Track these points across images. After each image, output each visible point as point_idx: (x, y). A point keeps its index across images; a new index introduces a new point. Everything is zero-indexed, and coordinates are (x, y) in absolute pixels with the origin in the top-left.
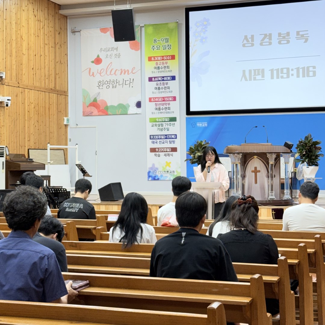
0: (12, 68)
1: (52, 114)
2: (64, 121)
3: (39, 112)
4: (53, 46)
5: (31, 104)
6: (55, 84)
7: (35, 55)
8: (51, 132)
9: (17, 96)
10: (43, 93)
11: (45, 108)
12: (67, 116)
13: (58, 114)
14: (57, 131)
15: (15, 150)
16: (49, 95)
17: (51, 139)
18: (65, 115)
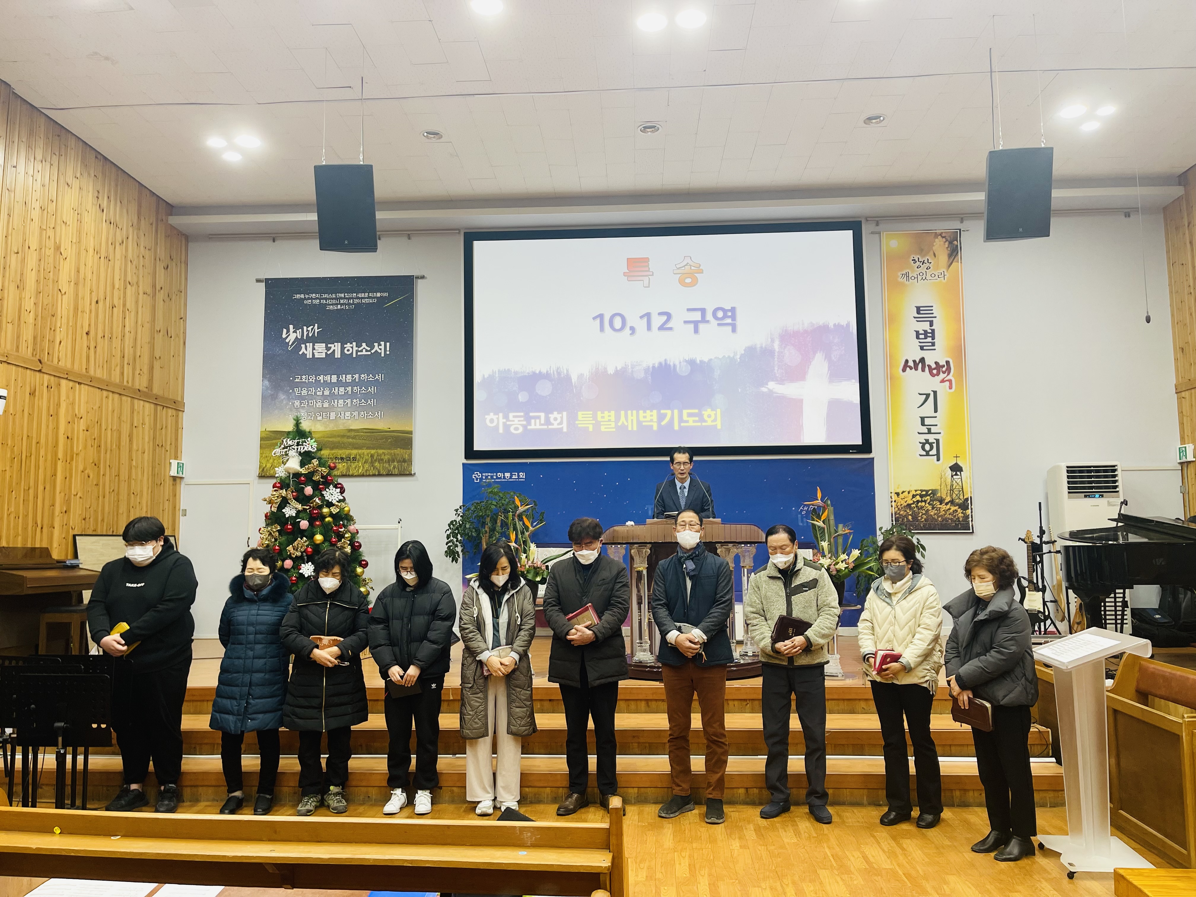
0: (22, 318)
1: (137, 450)
2: (170, 470)
3: (100, 441)
4: (149, 290)
5: (76, 419)
6: (151, 380)
7: (97, 302)
8: (133, 493)
9: (32, 394)
10: (116, 396)
11: (120, 434)
12: (180, 458)
13: (154, 450)
14: (150, 491)
15: (20, 538)
16: (132, 405)
17: (132, 510)
18: (173, 454)
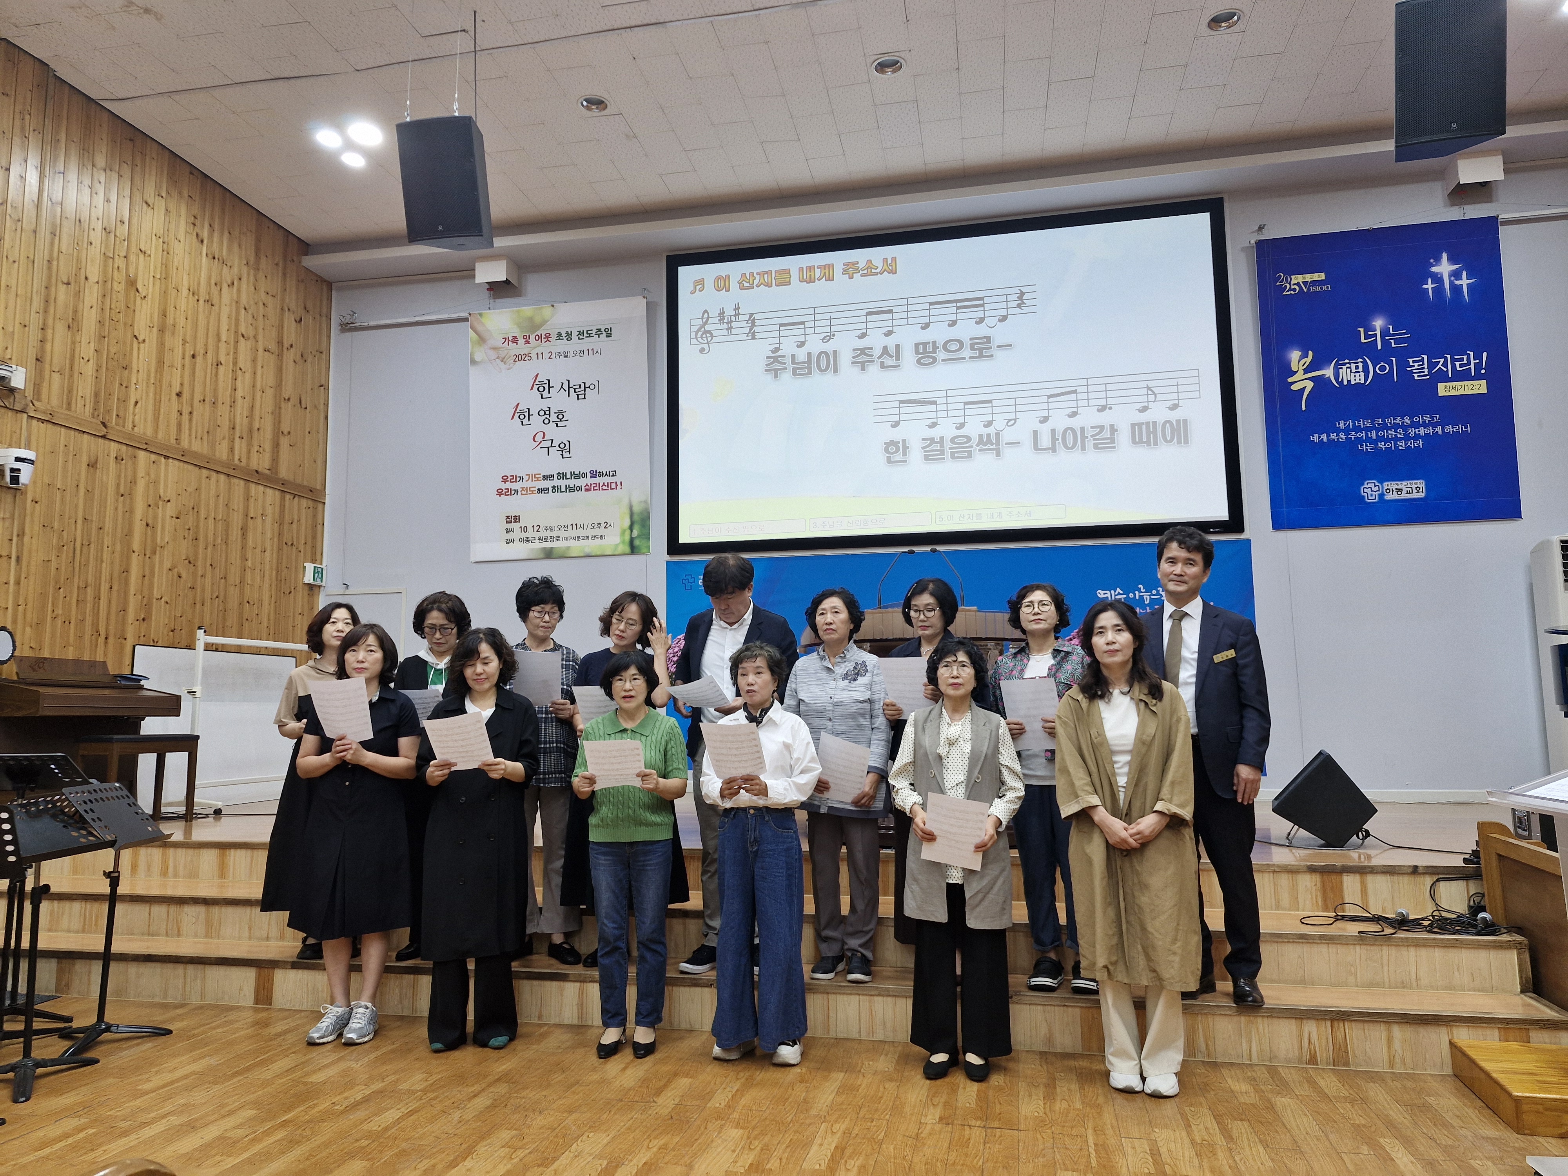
0: (76, 367)
1: (255, 548)
2: (304, 576)
3: (197, 533)
4: (273, 347)
5: (161, 503)
6: (275, 460)
7: (193, 356)
8: (248, 602)
9: (92, 465)
10: (222, 477)
11: (228, 526)
12: (318, 561)
13: (280, 549)
14: (273, 602)
16: (248, 490)
17: (246, 624)
18: (309, 557)
